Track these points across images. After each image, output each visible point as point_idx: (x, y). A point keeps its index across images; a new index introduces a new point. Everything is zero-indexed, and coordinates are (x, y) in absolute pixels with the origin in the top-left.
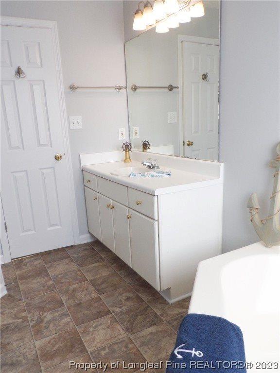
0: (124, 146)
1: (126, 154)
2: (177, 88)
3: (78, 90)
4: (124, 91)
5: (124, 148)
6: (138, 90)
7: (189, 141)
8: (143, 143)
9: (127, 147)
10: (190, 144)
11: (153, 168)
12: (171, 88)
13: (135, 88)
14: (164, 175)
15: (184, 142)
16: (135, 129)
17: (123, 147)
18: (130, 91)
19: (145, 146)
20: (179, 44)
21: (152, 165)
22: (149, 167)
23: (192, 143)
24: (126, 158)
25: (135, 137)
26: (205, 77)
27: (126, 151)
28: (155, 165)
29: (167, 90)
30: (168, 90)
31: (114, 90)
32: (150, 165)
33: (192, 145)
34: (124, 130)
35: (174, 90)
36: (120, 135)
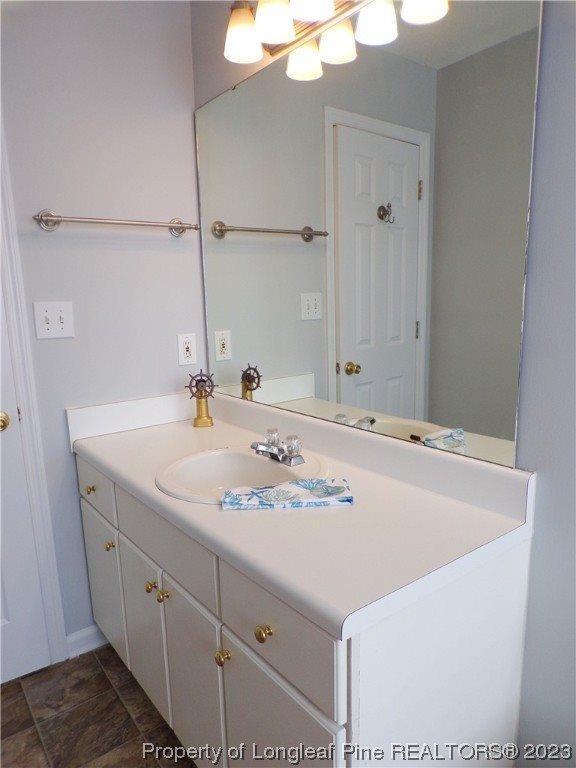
0: (194, 383)
1: (199, 404)
2: (325, 234)
3: (60, 229)
4: (192, 235)
5: (194, 390)
6: (229, 236)
7: (349, 364)
8: (245, 373)
9: (201, 386)
10: (352, 370)
11: (284, 458)
12: (309, 235)
13: (220, 231)
14: (332, 500)
15: (338, 365)
16: (220, 335)
17: (190, 387)
18: (208, 237)
19: (249, 380)
20: (329, 131)
21: (281, 451)
22: (274, 457)
23: (359, 367)
24: (199, 417)
25: (219, 357)
26: (383, 213)
27: (199, 398)
28: (291, 452)
29: (299, 239)
30: (302, 241)
31: (166, 233)
32: (275, 451)
33: (357, 372)
34: (193, 339)
35: (317, 239)
36: (182, 350)
